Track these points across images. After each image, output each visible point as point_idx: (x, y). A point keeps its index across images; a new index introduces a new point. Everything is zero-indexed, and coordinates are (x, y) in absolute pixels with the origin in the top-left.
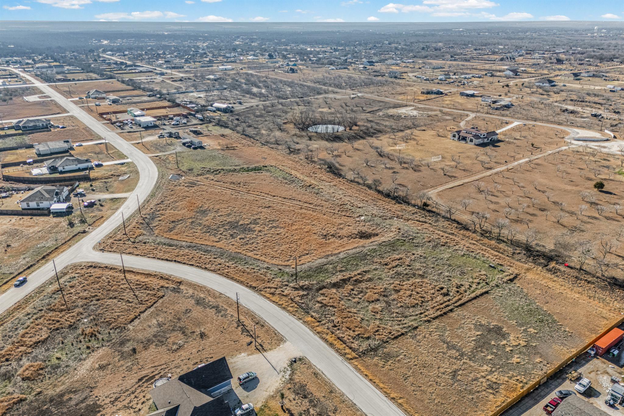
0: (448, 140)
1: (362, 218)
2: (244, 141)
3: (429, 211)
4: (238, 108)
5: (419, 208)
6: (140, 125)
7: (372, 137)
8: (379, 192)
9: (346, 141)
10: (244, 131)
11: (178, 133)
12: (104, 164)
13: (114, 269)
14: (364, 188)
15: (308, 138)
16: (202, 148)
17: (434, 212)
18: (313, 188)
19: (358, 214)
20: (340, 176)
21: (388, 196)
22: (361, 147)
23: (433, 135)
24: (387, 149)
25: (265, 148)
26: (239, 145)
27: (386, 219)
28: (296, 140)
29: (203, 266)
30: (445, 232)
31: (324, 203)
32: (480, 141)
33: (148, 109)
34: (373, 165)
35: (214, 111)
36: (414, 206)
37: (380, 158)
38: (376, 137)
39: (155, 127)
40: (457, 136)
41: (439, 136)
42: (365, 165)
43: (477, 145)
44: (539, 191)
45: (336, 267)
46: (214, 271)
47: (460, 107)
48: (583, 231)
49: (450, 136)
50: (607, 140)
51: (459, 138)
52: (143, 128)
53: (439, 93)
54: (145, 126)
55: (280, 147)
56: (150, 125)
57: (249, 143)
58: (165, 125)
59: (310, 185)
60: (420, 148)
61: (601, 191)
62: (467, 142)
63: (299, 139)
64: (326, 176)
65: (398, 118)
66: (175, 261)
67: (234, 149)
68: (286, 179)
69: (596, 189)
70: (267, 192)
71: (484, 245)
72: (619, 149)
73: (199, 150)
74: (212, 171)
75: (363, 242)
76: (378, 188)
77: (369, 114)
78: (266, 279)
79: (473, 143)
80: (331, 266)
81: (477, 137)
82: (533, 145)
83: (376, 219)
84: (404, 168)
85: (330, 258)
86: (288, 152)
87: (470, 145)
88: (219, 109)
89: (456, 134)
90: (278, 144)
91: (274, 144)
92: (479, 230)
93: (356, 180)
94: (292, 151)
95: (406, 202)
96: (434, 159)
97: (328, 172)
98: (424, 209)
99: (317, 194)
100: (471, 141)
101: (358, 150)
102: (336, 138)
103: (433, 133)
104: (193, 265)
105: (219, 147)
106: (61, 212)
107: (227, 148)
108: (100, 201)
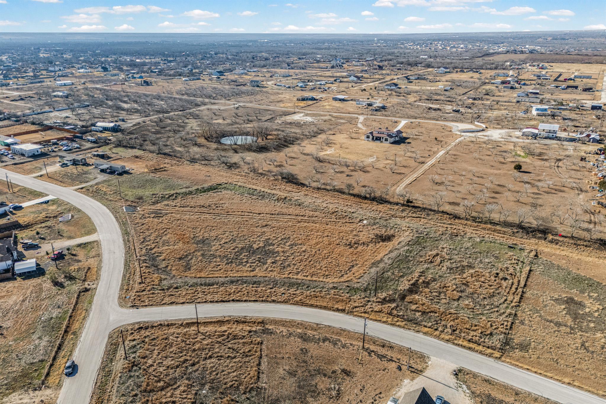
0: (363, 142)
1: (365, 222)
2: (166, 161)
3: (414, 207)
4: (124, 125)
5: (403, 205)
6: (23, 155)
7: (293, 144)
8: (354, 195)
9: (273, 150)
10: (159, 149)
11: (85, 159)
12: (24, 205)
13: (172, 325)
14: (336, 193)
15: (233, 151)
16: (127, 172)
17: (419, 207)
18: (290, 200)
19: (358, 220)
20: (303, 185)
21: (365, 198)
22: (293, 155)
23: (346, 138)
24: (321, 154)
25: (197, 166)
26: (165, 165)
27: (387, 220)
28: (223, 153)
29: (269, 299)
30: (444, 223)
31: (316, 214)
32: (392, 140)
33: (15, 135)
34: (321, 171)
35: (101, 132)
36: (397, 204)
37: (321, 164)
38: (299, 144)
39: (43, 155)
40: (371, 137)
41: (352, 138)
42: (314, 171)
43: (392, 143)
44: (478, 177)
45: (393, 274)
46: (285, 302)
47: (343, 111)
48: (540, 206)
49: (364, 137)
50: (483, 130)
51: (373, 139)
52: (29, 157)
53: (313, 99)
54: (30, 155)
55: (212, 163)
56: (36, 153)
57: (175, 162)
58: (53, 151)
59: (285, 198)
60: (347, 150)
61: (520, 171)
62: (382, 142)
63: (224, 152)
64: (289, 187)
65: (298, 124)
66: (233, 300)
67: (165, 170)
68: (253, 195)
69: (516, 171)
70: (249, 211)
71: (484, 229)
72: (500, 136)
73: (125, 175)
74: (167, 196)
75: (390, 245)
76: (351, 192)
77: (266, 123)
78: (344, 298)
79: (388, 142)
80: (389, 273)
81: (390, 136)
82: (436, 139)
83: (378, 221)
84: (352, 171)
85: (381, 265)
86: (226, 167)
87: (386, 145)
88: (105, 129)
89: (369, 135)
90: (207, 160)
91: (203, 160)
92: (469, 217)
93: (323, 187)
94: (231, 166)
95: (386, 202)
96: (371, 160)
97: (287, 182)
98: (408, 206)
99: (299, 205)
100: (386, 140)
101: (294, 158)
102: (262, 149)
103: (345, 136)
104: (257, 301)
105: (146, 170)
106: (29, 272)
107: (156, 169)
108: (68, 249)
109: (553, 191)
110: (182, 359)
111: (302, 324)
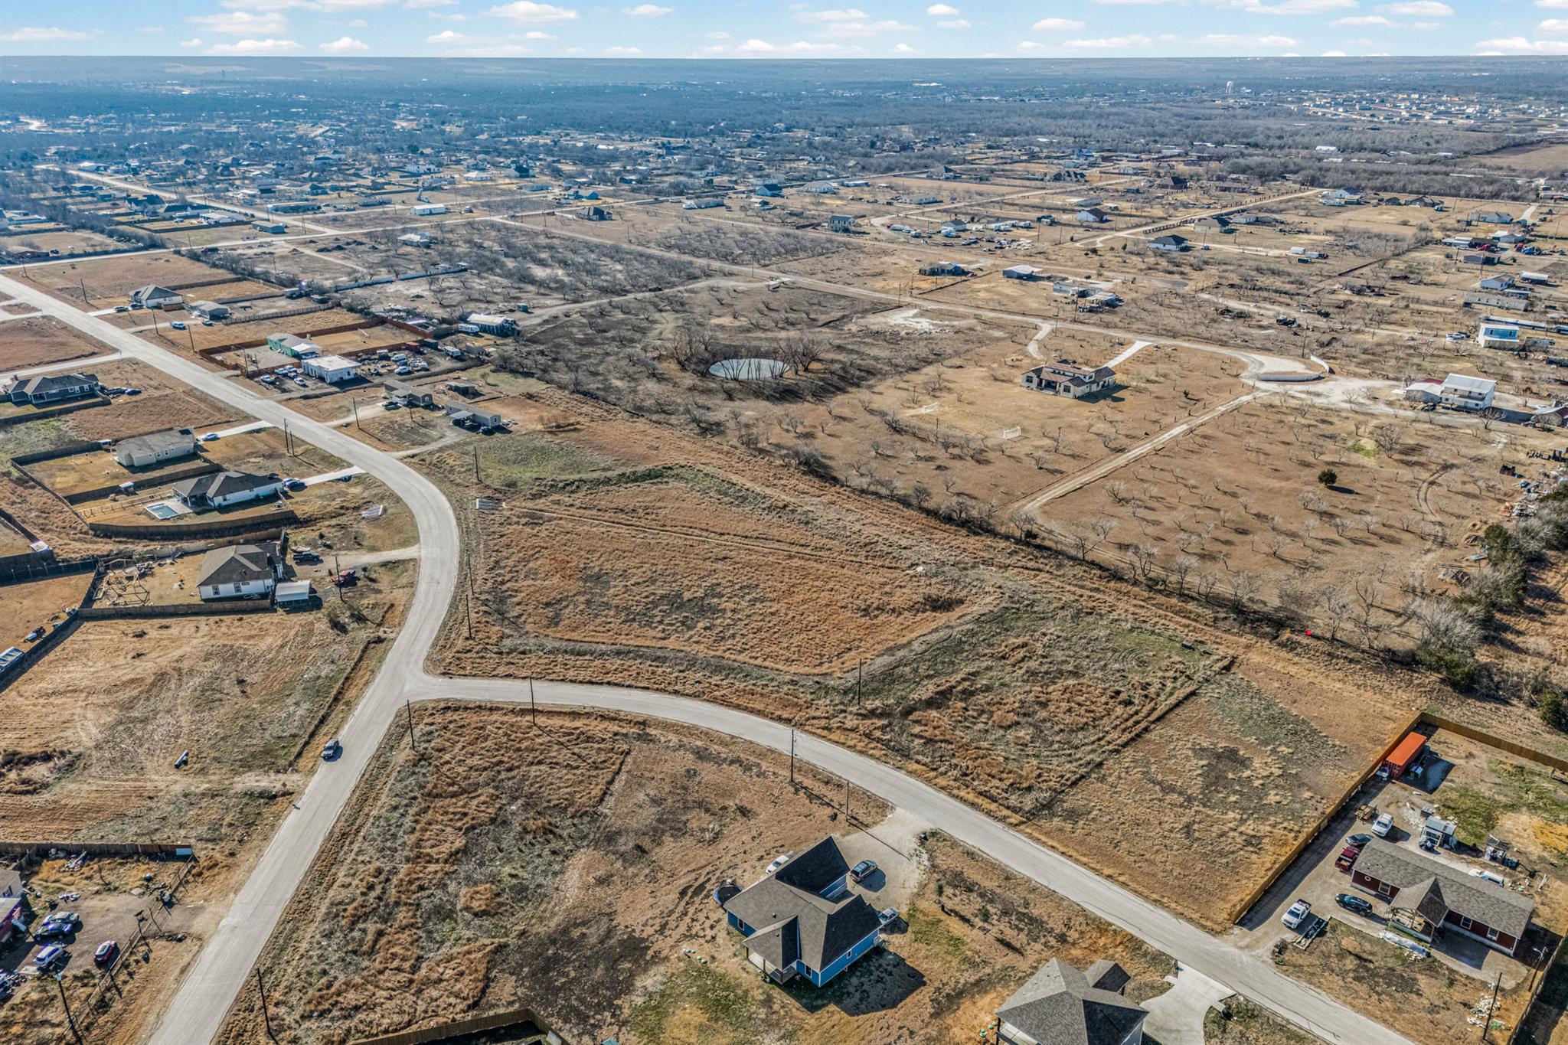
0: (1017, 390)
1: (920, 569)
2: (585, 409)
3: (1039, 547)
4: (525, 322)
5: (1018, 541)
6: (322, 379)
7: (859, 386)
8: (928, 512)
9: (809, 398)
10: (577, 383)
11: (430, 396)
12: (309, 481)
13: (497, 709)
14: (894, 504)
15: (725, 396)
16: (502, 429)
17: (1049, 549)
18: (793, 511)
19: (909, 563)
20: (835, 481)
21: (948, 519)
22: (846, 412)
23: (983, 379)
24: (906, 415)
25: (641, 424)
26: (581, 419)
27: (965, 569)
28: (702, 400)
29: (670, 689)
30: (1082, 587)
31: (831, 543)
32: (1083, 390)
33: (314, 334)
34: (889, 453)
35: (476, 334)
36: (1007, 538)
37: (897, 437)
38: (870, 387)
39: (358, 381)
40: (1036, 380)
41: (996, 379)
42: (873, 453)
43: (1079, 398)
44: (1225, 493)
45: (915, 670)
46: (694, 696)
47: (1013, 307)
49: (1020, 379)
50: (1319, 378)
51: (1040, 384)
52: (332, 384)
53: (958, 272)
54: (335, 379)
55: (673, 420)
56: (346, 377)
57: (599, 412)
58: (378, 374)
59: (785, 506)
60: (969, 409)
61: (1331, 488)
62: (1057, 393)
63: (705, 397)
64: (805, 483)
65: (893, 338)
66: (609, 683)
67: (575, 430)
68: (726, 494)
69: (1323, 485)
70: (704, 526)
71: (1159, 606)
72: (1345, 398)
73: (497, 435)
74: (561, 485)
75: (942, 618)
76: (925, 505)
77: (824, 330)
78: (801, 702)
79: (1071, 395)
80: (907, 669)
81: (1077, 381)
82: (1186, 394)
83: (946, 569)
84: (954, 457)
85: (900, 654)
86: (697, 430)
87: (1065, 400)
88: (485, 329)
89: (1032, 374)
90: (664, 412)
91: (657, 412)
92: (1142, 579)
93: (872, 488)
94: (709, 429)
95: (988, 531)
96: (1008, 435)
97: (805, 473)
98: (1028, 544)
99: (807, 523)
100: (1067, 390)
101: (844, 419)
102: (786, 394)
103: (981, 372)
104: (647, 688)
105: (540, 427)
106: (297, 602)
107: (558, 426)
108: (365, 570)
109: (1374, 540)
110: (494, 760)
111: (707, 734)
